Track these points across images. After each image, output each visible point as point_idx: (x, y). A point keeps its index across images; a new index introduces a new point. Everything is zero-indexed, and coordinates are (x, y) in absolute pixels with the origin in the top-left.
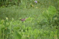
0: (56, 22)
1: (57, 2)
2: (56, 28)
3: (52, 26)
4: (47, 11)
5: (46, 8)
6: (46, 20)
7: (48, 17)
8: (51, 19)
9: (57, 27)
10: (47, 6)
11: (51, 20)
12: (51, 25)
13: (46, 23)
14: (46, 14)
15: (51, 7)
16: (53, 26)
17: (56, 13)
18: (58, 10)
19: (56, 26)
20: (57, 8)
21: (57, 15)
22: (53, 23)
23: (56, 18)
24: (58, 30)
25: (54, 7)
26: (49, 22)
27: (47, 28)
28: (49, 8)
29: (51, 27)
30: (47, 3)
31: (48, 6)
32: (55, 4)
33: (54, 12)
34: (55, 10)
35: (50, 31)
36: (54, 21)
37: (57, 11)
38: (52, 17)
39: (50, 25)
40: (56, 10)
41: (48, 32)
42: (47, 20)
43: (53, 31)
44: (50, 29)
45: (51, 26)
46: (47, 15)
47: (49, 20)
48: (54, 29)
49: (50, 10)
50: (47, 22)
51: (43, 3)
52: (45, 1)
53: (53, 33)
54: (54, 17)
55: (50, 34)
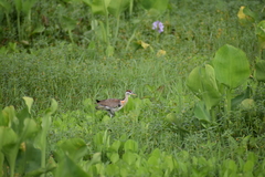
0: (247, 117)
1: (252, 27)
2: (250, 148)
3: (231, 139)
4: (211, 71)
5: (206, 57)
6: (202, 108)
7: (213, 96)
8: (227, 106)
9: (254, 142)
10: (207, 47)
11: (228, 112)
12: (228, 133)
13: (206, 123)
14: (205, 81)
15: (225, 53)
16: (234, 136)
17: (249, 81)
18: (257, 67)
19: (246, 139)
20: (252, 58)
21: (254, 86)
22: (236, 124)
23: (247, 103)
24: (258, 156)
25: (242, 53)
26: (218, 117)
27: (209, 145)
28: (218, 57)
29: (225, 142)
30: (206, 32)
31: (212, 47)
32: (245, 36)
33: (240, 72)
34: (247, 65)
35: (219, 158)
36: (238, 115)
37: (253, 68)
38: (231, 98)
39: (223, 131)
41: (212, 163)
42: (209, 108)
43: (236, 160)
44: (222, 153)
45: (226, 138)
46: (208, 89)
47: (218, 109)
48: (240, 153)
49: (222, 66)
50: (208, 119)
51: (189, 34)
52: (198, 26)
53: (236, 169)
54: (241, 96)
55: (220, 172)
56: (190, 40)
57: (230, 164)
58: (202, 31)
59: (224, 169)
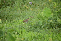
0: (51, 24)
1: (52, 3)
2: (51, 31)
3: (47, 29)
4: (42, 13)
5: (41, 10)
6: (40, 22)
7: (43, 19)
8: (46, 21)
9: (52, 30)
10: (41, 8)
11: (46, 23)
12: (46, 28)
13: (41, 25)
14: (41, 16)
15: (46, 9)
16: (48, 28)
17: (51, 16)
18: (53, 13)
19: (51, 29)
20: (52, 10)
21: (52, 17)
22: (48, 26)
23: (51, 21)
24: (53, 33)
25: (50, 9)
26: (44, 24)
27: (42, 30)
28: (44, 10)
29: (46, 30)
30: (41, 4)
31: (43, 8)
32: (50, 5)
33: (49, 14)
35: (44, 34)
36: (49, 24)
37: (52, 13)
39: (45, 27)
40: (51, 12)
41: (43, 35)
42: (42, 22)
43: (48, 34)
44: (45, 32)
45: (46, 29)
47: (44, 22)
48: (49, 32)
49: (45, 12)
50: (42, 25)
51: (37, 5)
52: (39, 3)
53: (48, 36)
54: (49, 19)
55: (45, 37)
56: (38, 6)
57: (47, 35)
58: (40, 4)
59: (45, 36)
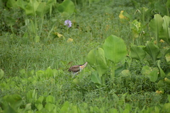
0: (125, 82)
1: (129, 24)
2: (127, 101)
3: (114, 95)
4: (102, 52)
5: (98, 43)
6: (96, 76)
7: (103, 68)
8: (112, 74)
9: (129, 97)
10: (99, 37)
11: (113, 78)
12: (113, 91)
13: (98, 85)
14: (98, 59)
15: (111, 40)
16: (117, 93)
17: (126, 58)
18: (132, 50)
19: (124, 95)
20: (128, 44)
21: (129, 62)
22: (118, 85)
23: (125, 73)
24: (132, 106)
25: (122, 40)
26: (106, 82)
27: (101, 99)
28: (106, 43)
29: (111, 97)
30: (99, 27)
31: (103, 37)
32: (124, 30)
33: (120, 53)
35: (107, 108)
36: (119, 80)
37: (129, 50)
38: (114, 69)
39: (109, 90)
40: (125, 48)
41: (102, 110)
42: (100, 75)
43: (118, 108)
44: (109, 104)
45: (111, 95)
46: (100, 63)
47: (106, 76)
48: (121, 104)
49: (109, 48)
50: (100, 83)
51: (88, 29)
52: (93, 23)
54: (121, 68)
56: (89, 32)
57: (114, 111)
58: (96, 27)
